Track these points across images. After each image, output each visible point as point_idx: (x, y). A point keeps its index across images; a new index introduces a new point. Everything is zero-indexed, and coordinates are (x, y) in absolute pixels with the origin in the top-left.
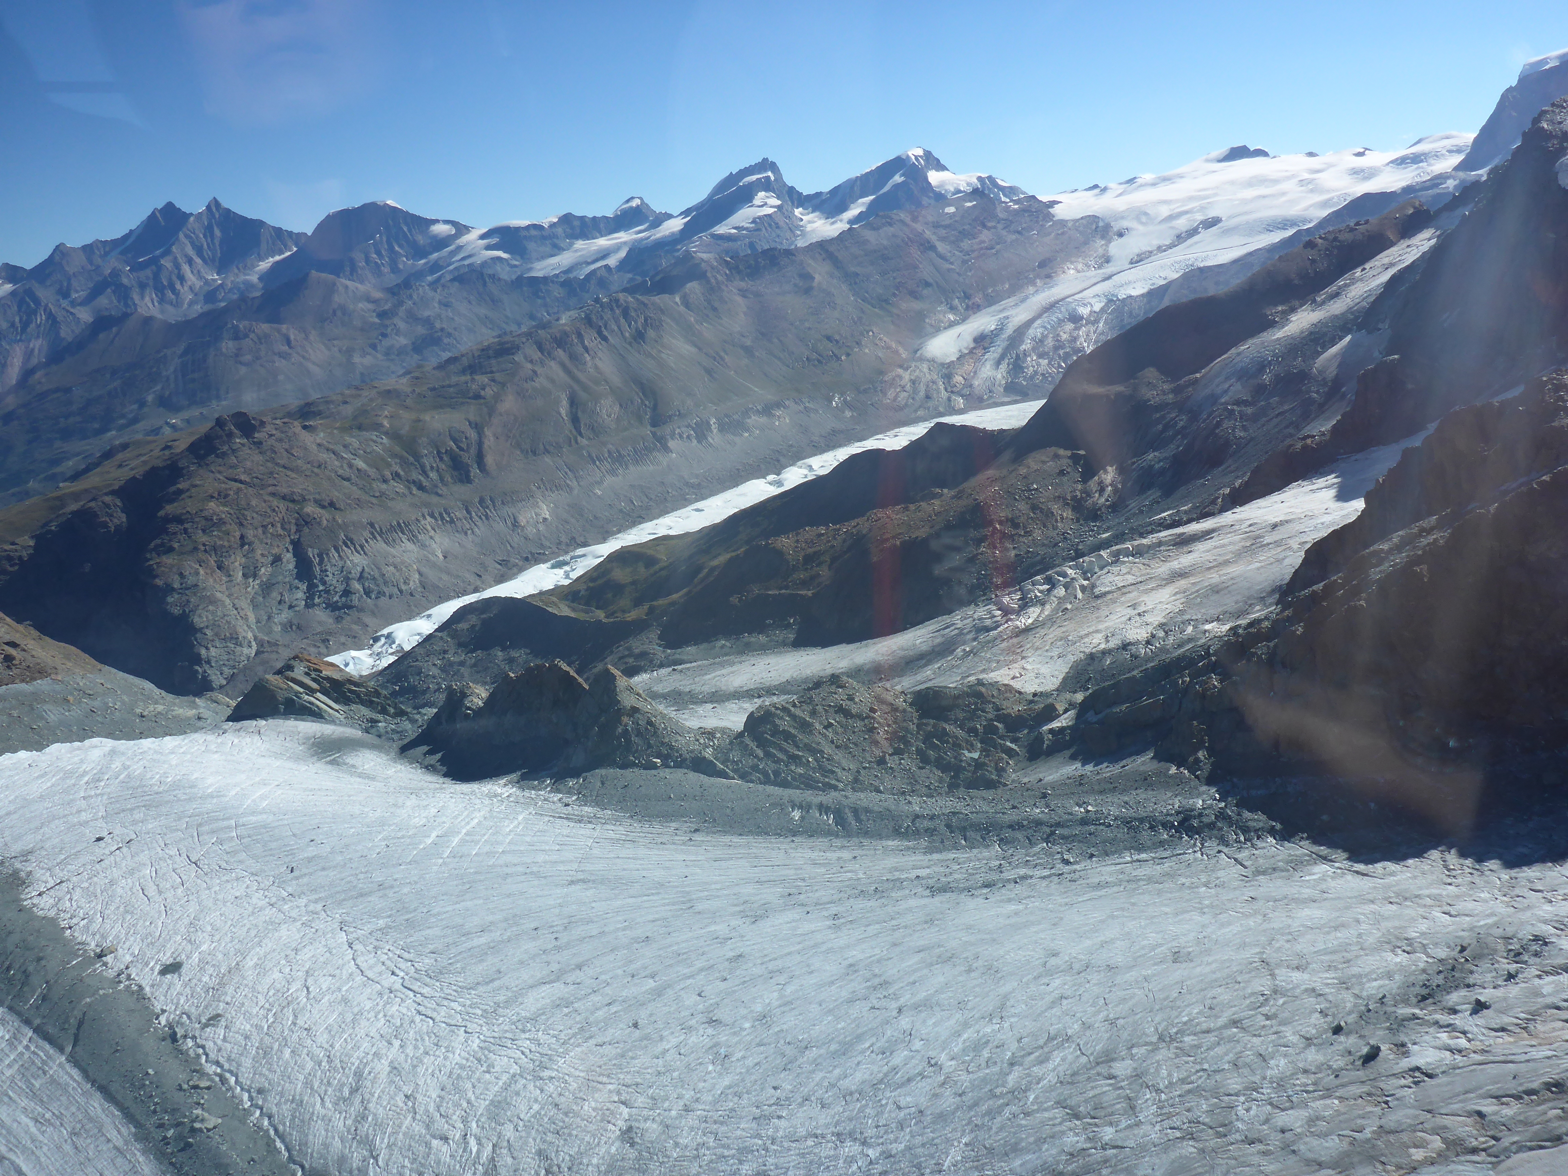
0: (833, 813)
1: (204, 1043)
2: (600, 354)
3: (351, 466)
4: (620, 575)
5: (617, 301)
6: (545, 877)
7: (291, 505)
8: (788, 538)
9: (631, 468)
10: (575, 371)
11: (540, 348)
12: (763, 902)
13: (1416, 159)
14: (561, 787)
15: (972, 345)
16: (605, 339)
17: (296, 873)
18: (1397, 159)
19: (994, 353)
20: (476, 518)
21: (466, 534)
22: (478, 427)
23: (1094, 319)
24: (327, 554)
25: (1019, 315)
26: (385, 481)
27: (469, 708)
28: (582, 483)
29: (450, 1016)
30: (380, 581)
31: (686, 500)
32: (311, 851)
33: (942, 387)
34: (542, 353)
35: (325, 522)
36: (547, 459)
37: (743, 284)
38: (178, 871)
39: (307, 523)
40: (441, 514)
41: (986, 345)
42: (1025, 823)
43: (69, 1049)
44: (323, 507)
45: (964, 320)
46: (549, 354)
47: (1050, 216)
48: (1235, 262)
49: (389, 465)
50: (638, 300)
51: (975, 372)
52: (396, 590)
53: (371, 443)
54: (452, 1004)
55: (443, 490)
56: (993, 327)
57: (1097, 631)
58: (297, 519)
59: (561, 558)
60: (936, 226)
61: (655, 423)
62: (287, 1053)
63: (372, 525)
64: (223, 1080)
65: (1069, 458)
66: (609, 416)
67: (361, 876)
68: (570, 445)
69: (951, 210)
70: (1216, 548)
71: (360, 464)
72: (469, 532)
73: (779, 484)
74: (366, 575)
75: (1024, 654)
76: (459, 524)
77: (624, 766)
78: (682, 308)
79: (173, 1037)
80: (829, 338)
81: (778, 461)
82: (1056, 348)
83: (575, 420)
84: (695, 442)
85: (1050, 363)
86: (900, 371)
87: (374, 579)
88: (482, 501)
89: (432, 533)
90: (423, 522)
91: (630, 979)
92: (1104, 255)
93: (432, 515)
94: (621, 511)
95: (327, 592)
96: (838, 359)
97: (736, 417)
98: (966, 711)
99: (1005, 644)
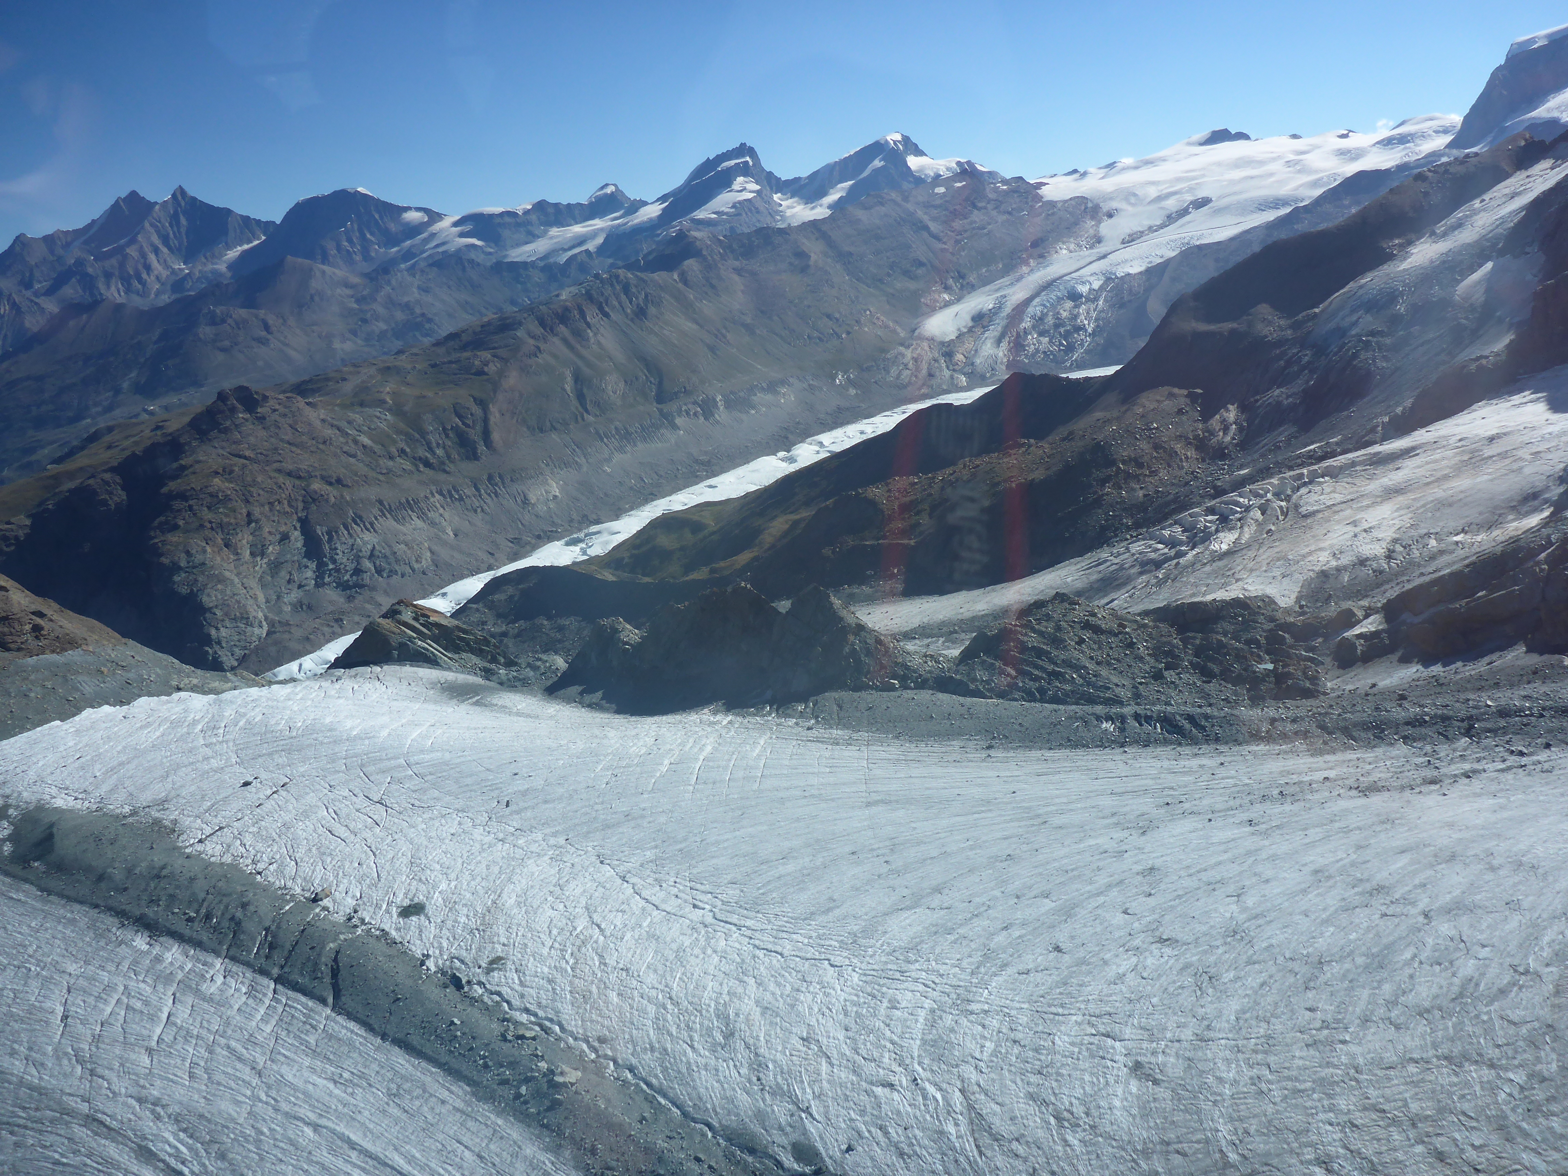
0: (1157, 721)
1: (498, 989)
2: (602, 330)
3: (356, 442)
4: (665, 541)
5: (617, 277)
6: (833, 800)
7: (297, 482)
8: (877, 488)
9: (640, 446)
10: (579, 347)
11: (542, 323)
12: (1139, 813)
13: (1403, 140)
14: (789, 711)
15: (970, 324)
16: (606, 315)
17: (513, 807)
18: (1383, 140)
19: (994, 331)
20: (485, 496)
21: (475, 511)
22: (482, 403)
23: (1093, 296)
24: (336, 532)
25: (1017, 294)
26: (391, 458)
27: (627, 643)
28: (590, 460)
29: (800, 950)
30: (392, 560)
31: (697, 476)
32: (520, 785)
33: (944, 365)
34: (544, 329)
35: (333, 499)
36: (554, 436)
37: (737, 264)
38: (363, 811)
39: (314, 500)
40: (449, 492)
41: (985, 323)
42: (1427, 718)
43: (330, 1000)
44: (331, 484)
45: (959, 300)
46: (552, 330)
47: (1040, 198)
48: (1232, 239)
49: (394, 442)
50: (637, 276)
51: (976, 351)
52: (408, 570)
53: (376, 420)
54: (794, 936)
55: (450, 467)
56: (991, 306)
57: (1321, 549)
58: (304, 496)
59: (575, 536)
60: (927, 206)
61: (661, 398)
62: (614, 997)
63: (381, 502)
64: (546, 1030)
65: (1186, 396)
66: (615, 393)
67: (599, 807)
68: (577, 422)
69: (942, 190)
70: (1427, 463)
71: (365, 440)
72: (479, 510)
73: (792, 460)
74: (377, 553)
75: (1237, 576)
76: (468, 501)
77: (857, 689)
78: (680, 285)
79: (457, 983)
80: (829, 316)
81: (787, 438)
82: (1057, 326)
83: (581, 397)
84: (702, 419)
85: (1050, 342)
86: (902, 349)
87: (385, 557)
88: (490, 478)
89: (441, 510)
90: (432, 500)
91: (1016, 900)
92: (1095, 236)
93: (441, 493)
94: (631, 488)
95: (337, 570)
96: (839, 337)
97: (742, 394)
98: (1234, 624)
99: (1208, 568)
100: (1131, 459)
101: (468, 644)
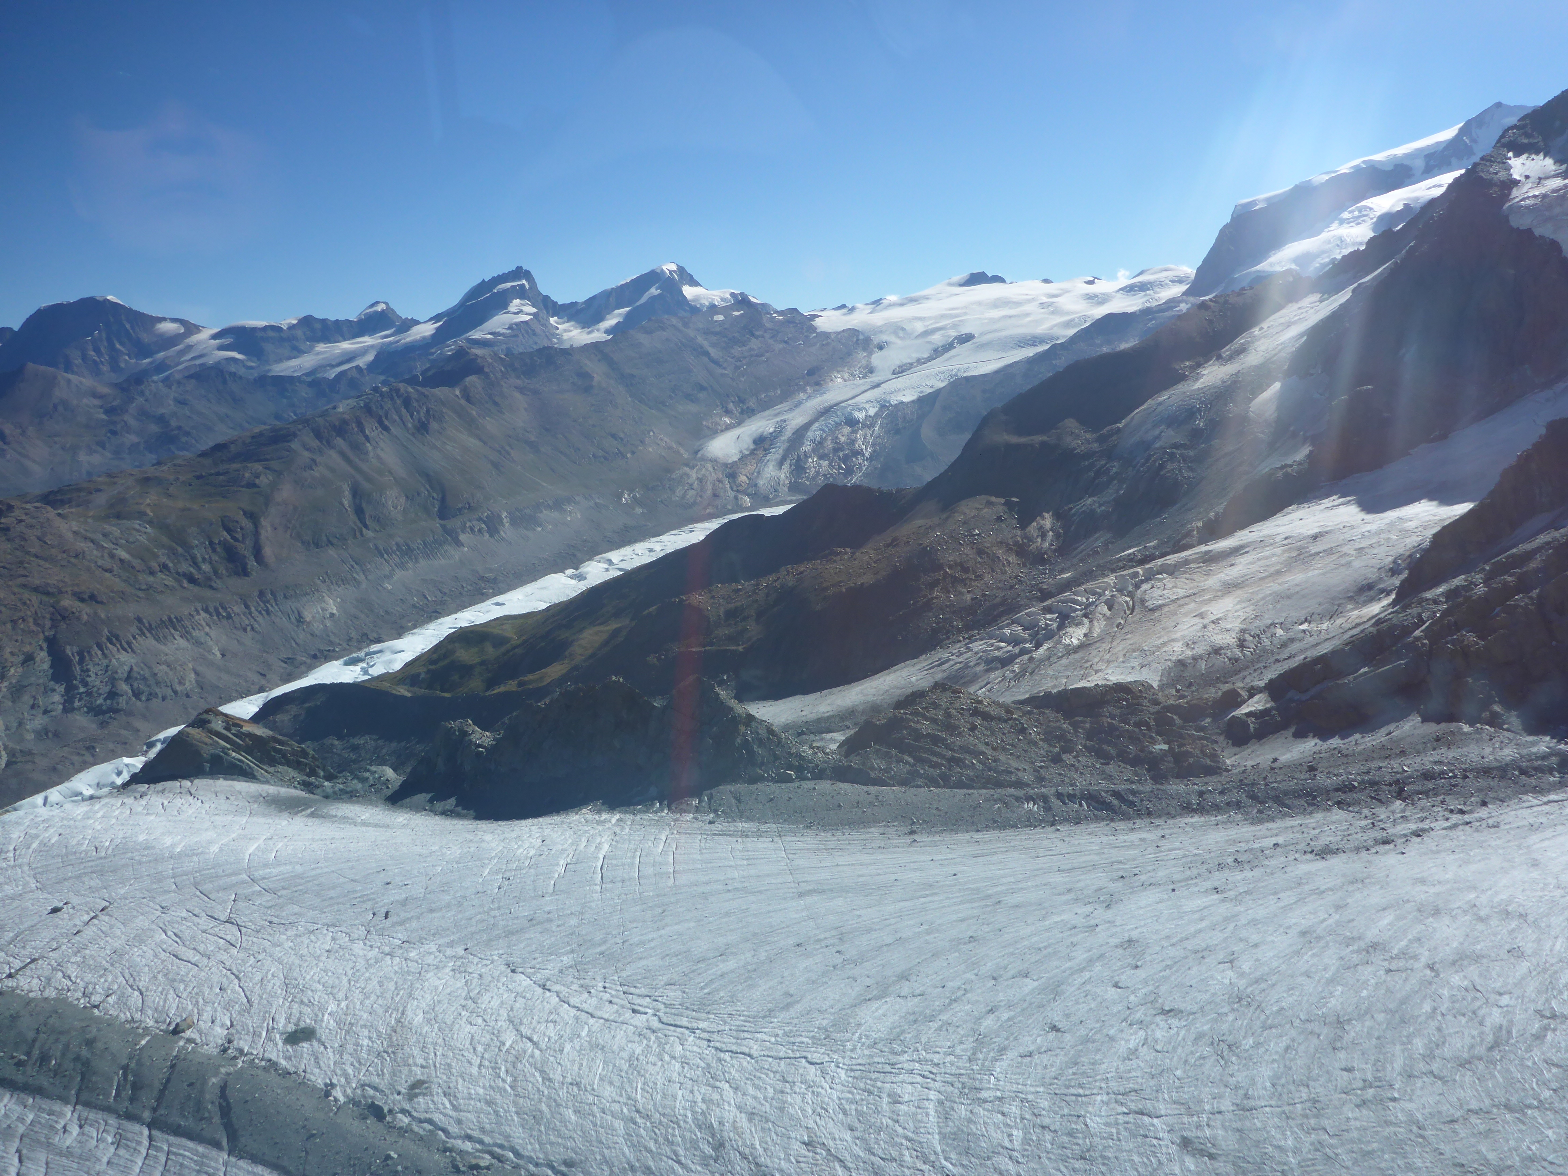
1: (428, 1116)
2: (382, 444)
3: (112, 556)
5: (397, 391)
6: (760, 892)
7: (45, 598)
8: (700, 595)
9: (423, 562)
10: (357, 460)
11: (318, 435)
13: (1143, 287)
15: (752, 447)
16: (386, 429)
17: (392, 919)
18: (1126, 287)
19: (775, 454)
20: (255, 613)
21: (245, 630)
22: (252, 516)
23: (869, 423)
24: (89, 652)
25: (796, 419)
26: (152, 573)
27: (480, 746)
28: (369, 577)
29: (770, 1049)
30: (152, 682)
31: (483, 594)
32: (395, 895)
33: (728, 486)
34: (321, 442)
35: (85, 617)
36: (331, 552)
37: (519, 382)
39: (64, 618)
40: (216, 609)
41: (766, 446)
43: (224, 1143)
44: (82, 600)
45: (739, 423)
46: (328, 442)
47: (813, 329)
49: (156, 556)
50: (417, 391)
51: (759, 473)
52: (169, 692)
53: (134, 533)
54: (759, 1035)
55: (217, 584)
56: (771, 430)
58: (53, 614)
59: (355, 655)
60: (707, 332)
61: (443, 514)
62: (570, 1114)
63: (139, 620)
64: (500, 1159)
65: (1004, 504)
66: (396, 508)
67: (496, 913)
68: (355, 537)
69: (720, 318)
70: (1259, 560)
71: (123, 554)
72: (249, 628)
73: (581, 577)
74: (134, 675)
76: (236, 619)
77: (753, 780)
78: (463, 402)
79: (377, 1112)
80: (614, 436)
81: (575, 556)
82: (836, 450)
83: (359, 512)
84: (487, 536)
85: (830, 465)
86: (687, 469)
87: (144, 679)
88: (261, 594)
89: (207, 629)
90: (197, 617)
91: (993, 982)
92: (867, 366)
93: (206, 610)
94: (414, 606)
95: (89, 694)
96: (624, 456)
97: (527, 511)
100: (956, 564)
101: (284, 756)
